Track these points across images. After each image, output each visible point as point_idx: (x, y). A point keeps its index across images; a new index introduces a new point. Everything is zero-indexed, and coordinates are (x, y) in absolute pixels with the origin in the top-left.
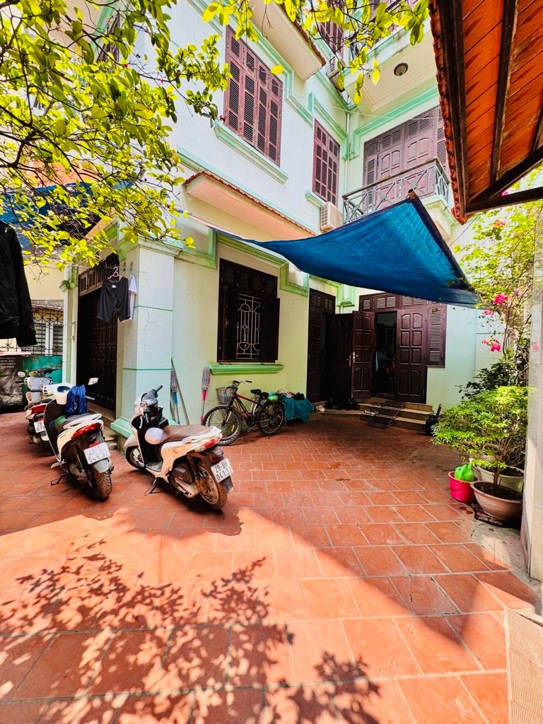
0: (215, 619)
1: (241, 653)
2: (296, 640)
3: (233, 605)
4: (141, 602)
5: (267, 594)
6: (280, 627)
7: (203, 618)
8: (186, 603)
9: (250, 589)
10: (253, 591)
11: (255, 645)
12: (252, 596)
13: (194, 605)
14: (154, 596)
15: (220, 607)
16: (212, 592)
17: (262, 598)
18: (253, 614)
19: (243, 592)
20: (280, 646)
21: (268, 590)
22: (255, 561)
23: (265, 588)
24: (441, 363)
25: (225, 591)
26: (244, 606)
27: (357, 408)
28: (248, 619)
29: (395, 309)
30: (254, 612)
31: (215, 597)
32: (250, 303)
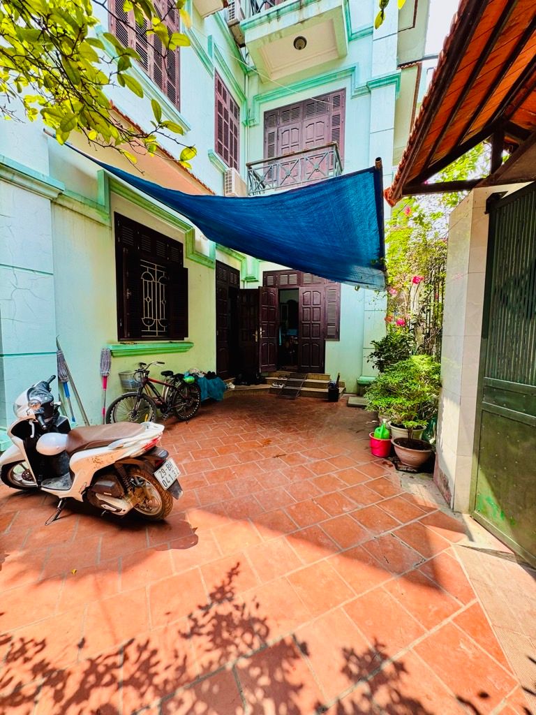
0: (211, 663)
1: (260, 694)
2: (311, 649)
3: (225, 635)
4: (97, 684)
5: (258, 606)
6: (289, 641)
7: (195, 670)
8: (164, 657)
9: (237, 607)
10: (241, 609)
11: (271, 676)
12: (242, 615)
13: (176, 656)
14: (115, 666)
15: (210, 645)
16: (192, 629)
17: (255, 614)
18: (253, 637)
19: (231, 614)
20: (297, 663)
21: (257, 600)
22: (229, 570)
23: (254, 600)
24: (336, 337)
25: (209, 622)
26: (239, 632)
27: (265, 382)
28: (250, 646)
29: (297, 287)
30: (253, 634)
31: (200, 634)
32: (153, 272)
